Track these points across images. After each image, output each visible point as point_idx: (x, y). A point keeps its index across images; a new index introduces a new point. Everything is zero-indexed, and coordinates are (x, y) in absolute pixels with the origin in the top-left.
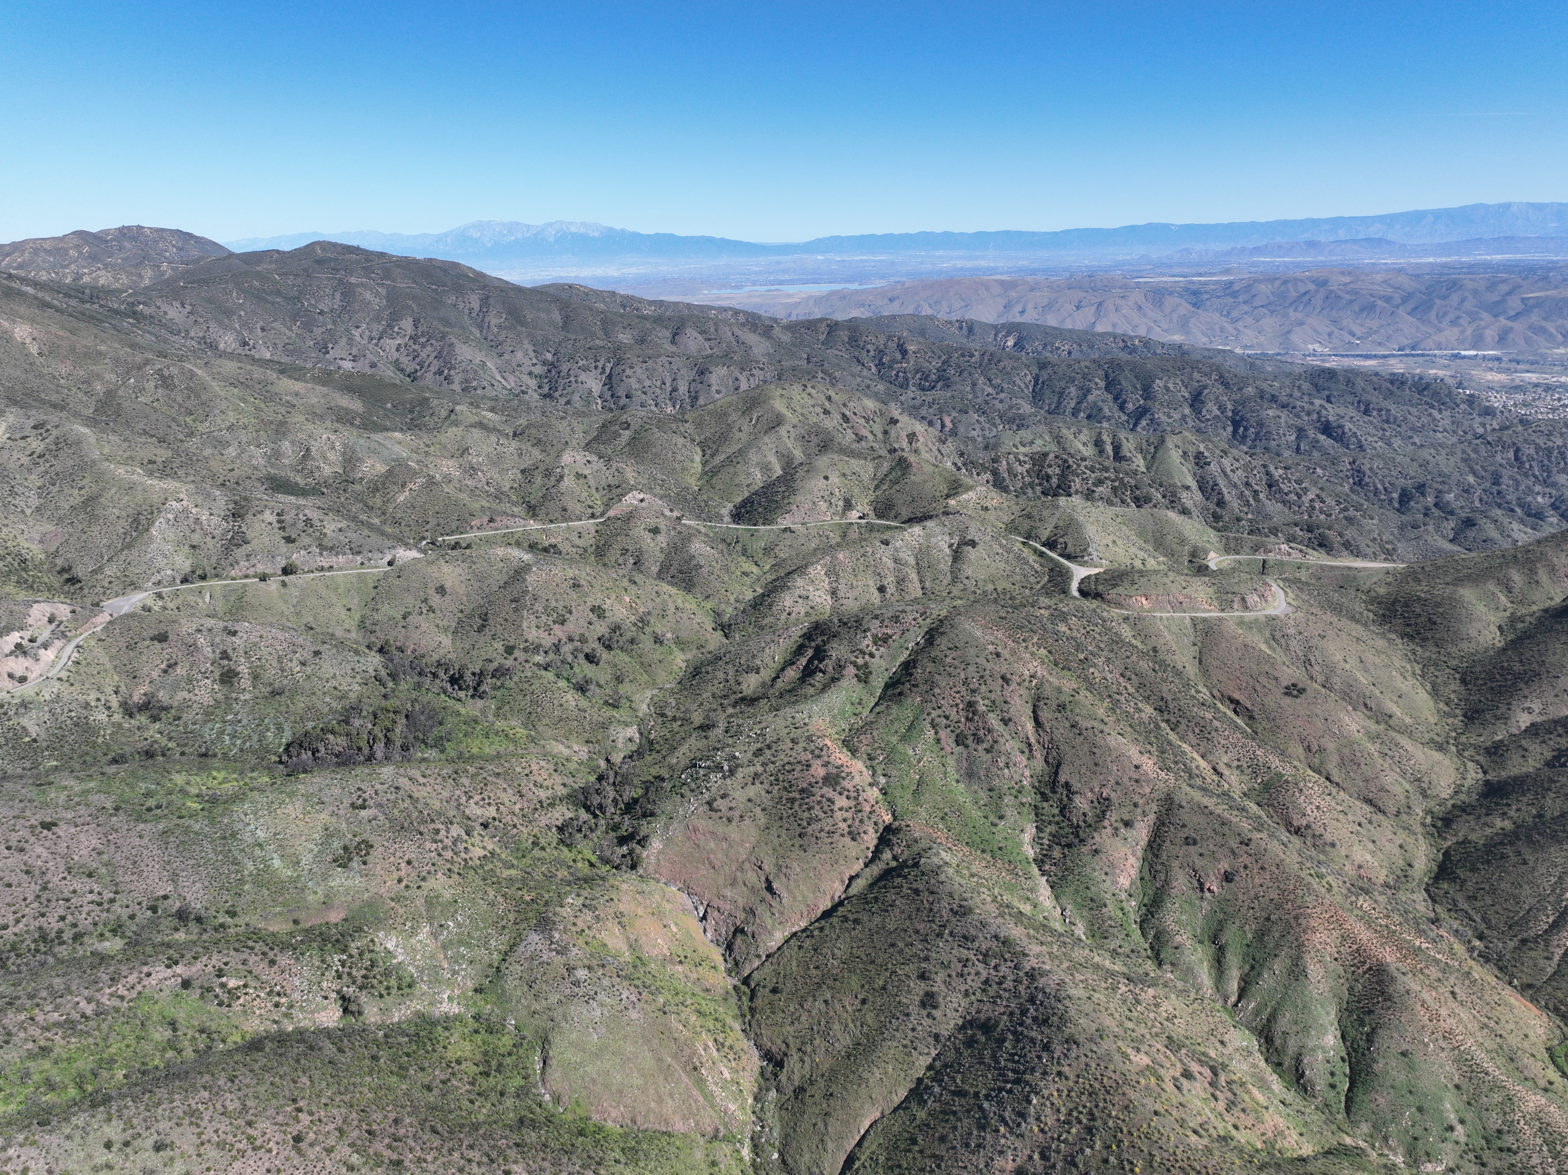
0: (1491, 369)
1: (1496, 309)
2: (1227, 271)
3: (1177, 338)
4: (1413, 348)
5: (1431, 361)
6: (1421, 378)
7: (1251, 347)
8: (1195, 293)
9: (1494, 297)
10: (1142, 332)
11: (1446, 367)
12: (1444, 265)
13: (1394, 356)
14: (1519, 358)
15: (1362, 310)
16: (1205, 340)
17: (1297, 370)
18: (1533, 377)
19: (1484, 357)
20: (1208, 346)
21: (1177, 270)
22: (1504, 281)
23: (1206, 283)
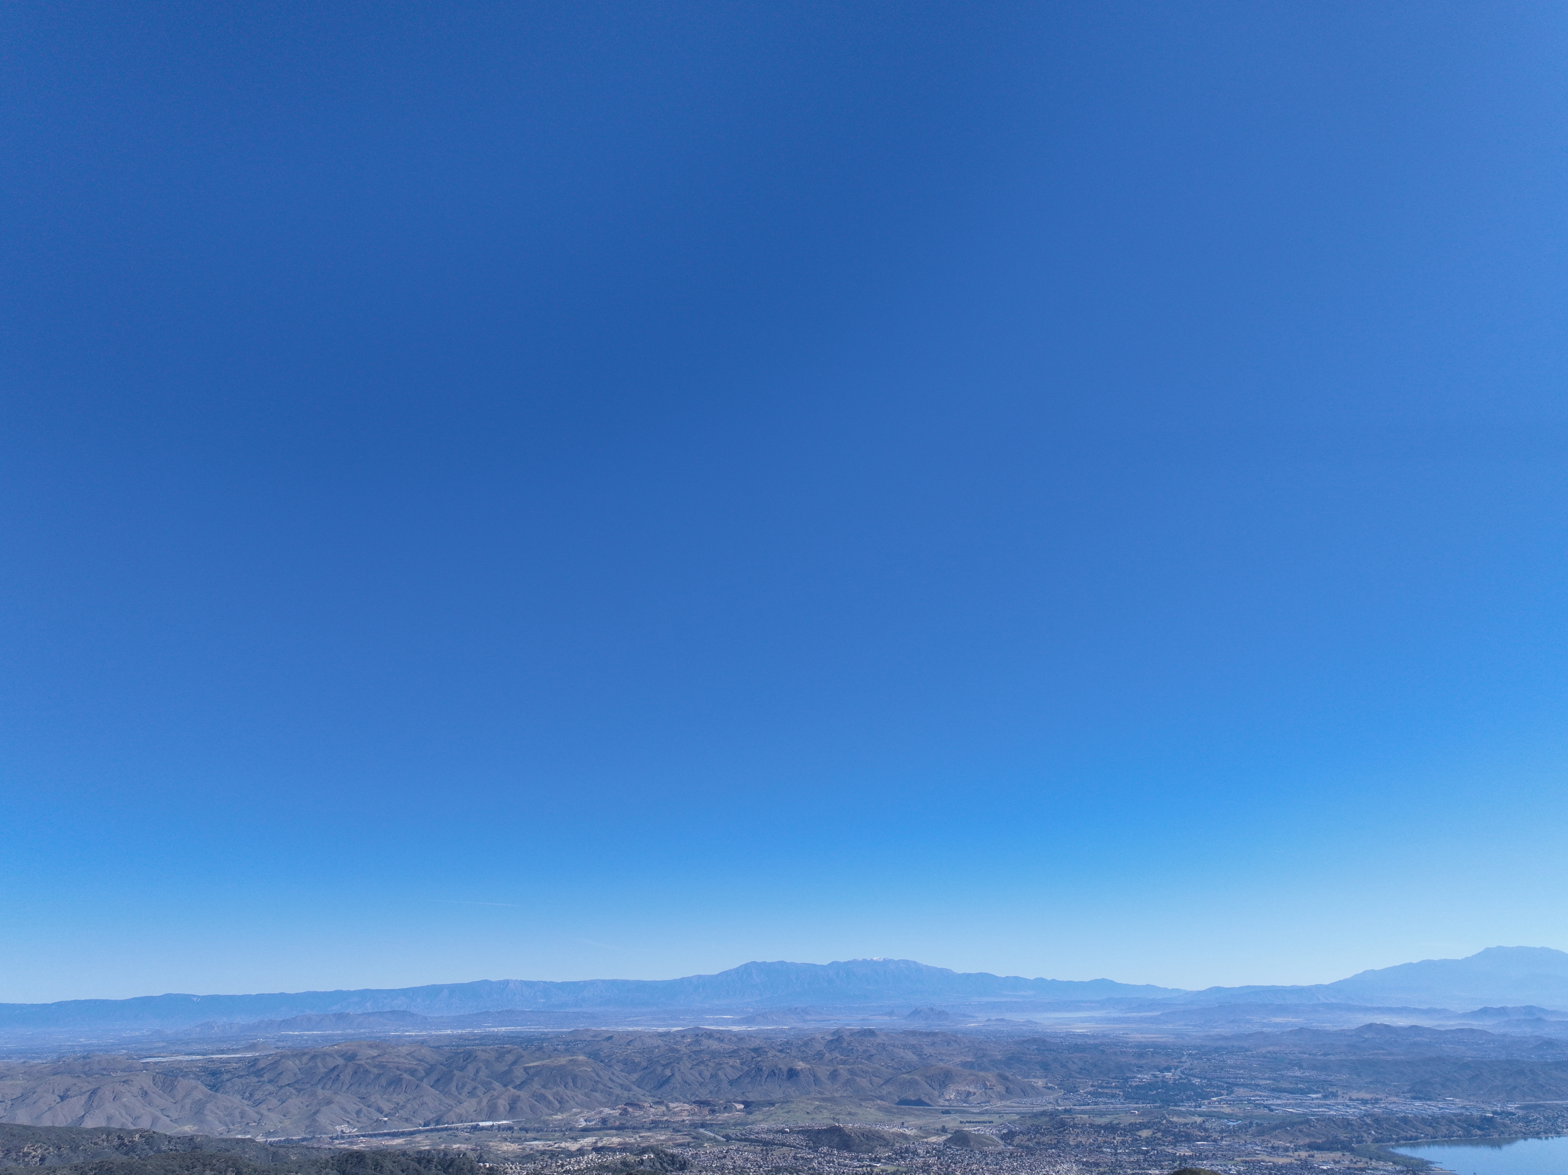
0: (506, 1140)
1: (505, 1078)
2: (253, 1047)
3: (188, 1129)
4: (438, 1122)
5: (453, 1134)
6: (446, 1155)
7: (274, 1133)
8: (214, 1073)
9: (502, 1067)
10: (145, 1124)
11: (467, 1140)
12: (460, 1037)
13: (420, 1132)
14: (527, 1126)
15: (390, 1084)
16: (222, 1128)
17: (324, 1156)
18: (539, 1145)
19: (499, 1126)
20: (226, 1136)
21: (195, 1047)
22: (509, 1052)
23: (228, 1061)
